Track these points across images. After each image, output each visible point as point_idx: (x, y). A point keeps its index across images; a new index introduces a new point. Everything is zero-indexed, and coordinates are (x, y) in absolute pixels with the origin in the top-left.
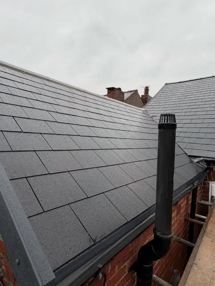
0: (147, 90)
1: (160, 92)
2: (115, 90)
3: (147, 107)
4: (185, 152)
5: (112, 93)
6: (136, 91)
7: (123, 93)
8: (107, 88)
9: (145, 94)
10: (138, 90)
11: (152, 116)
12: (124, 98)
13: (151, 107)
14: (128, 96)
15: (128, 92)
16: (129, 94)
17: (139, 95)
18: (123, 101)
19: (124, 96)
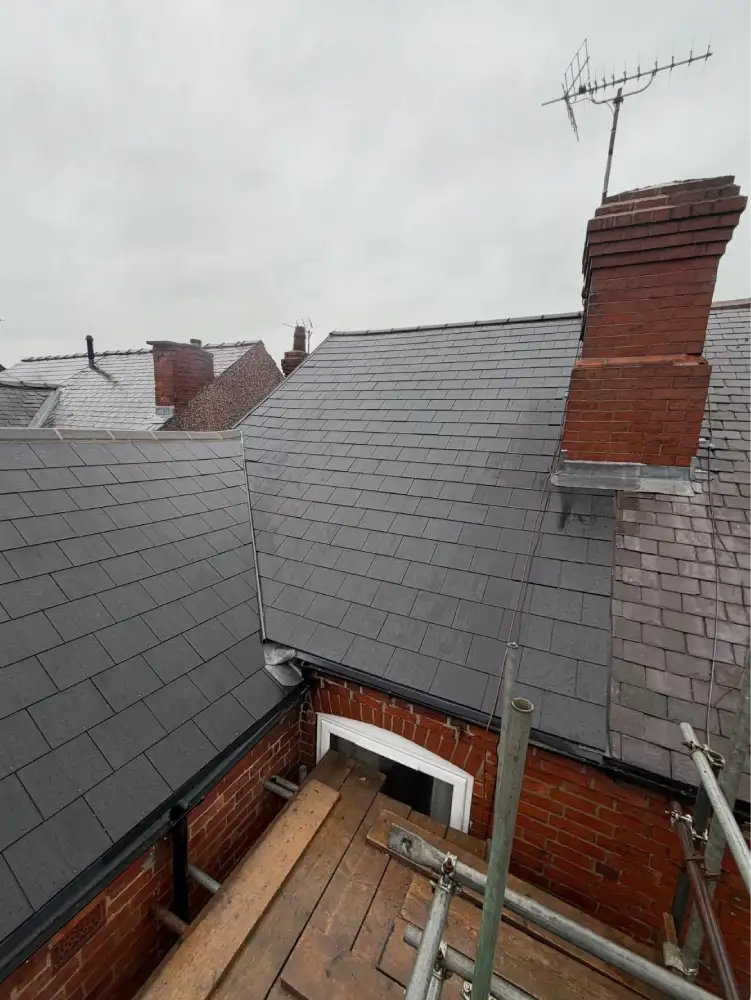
5: (165, 359)
6: (259, 346)
12: (211, 370)
14: (231, 364)
15: (236, 346)
18: (210, 378)
19: (212, 366)
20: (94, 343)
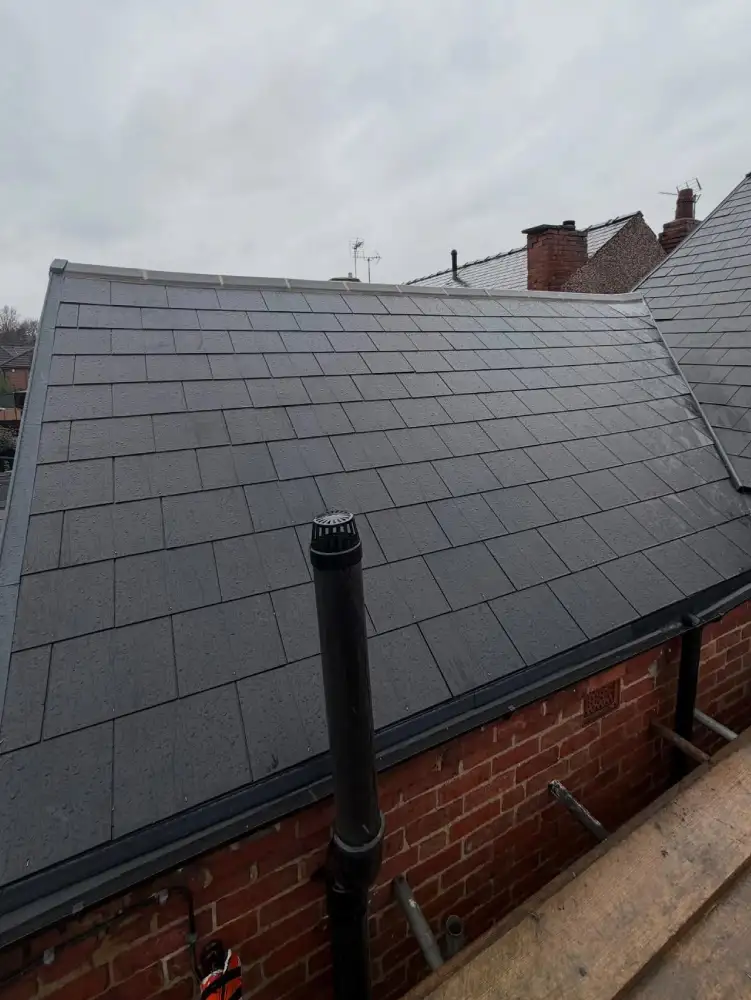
0: (686, 200)
1: (717, 215)
2: (549, 231)
3: (651, 283)
4: (729, 472)
5: (540, 244)
6: (636, 219)
7: (582, 237)
8: (524, 232)
9: (677, 218)
10: (643, 213)
11: (657, 320)
12: (585, 251)
13: (665, 282)
14: (605, 242)
15: (607, 225)
16: (610, 232)
17: (647, 227)
18: (584, 260)
19: (586, 246)
20: (458, 256)
